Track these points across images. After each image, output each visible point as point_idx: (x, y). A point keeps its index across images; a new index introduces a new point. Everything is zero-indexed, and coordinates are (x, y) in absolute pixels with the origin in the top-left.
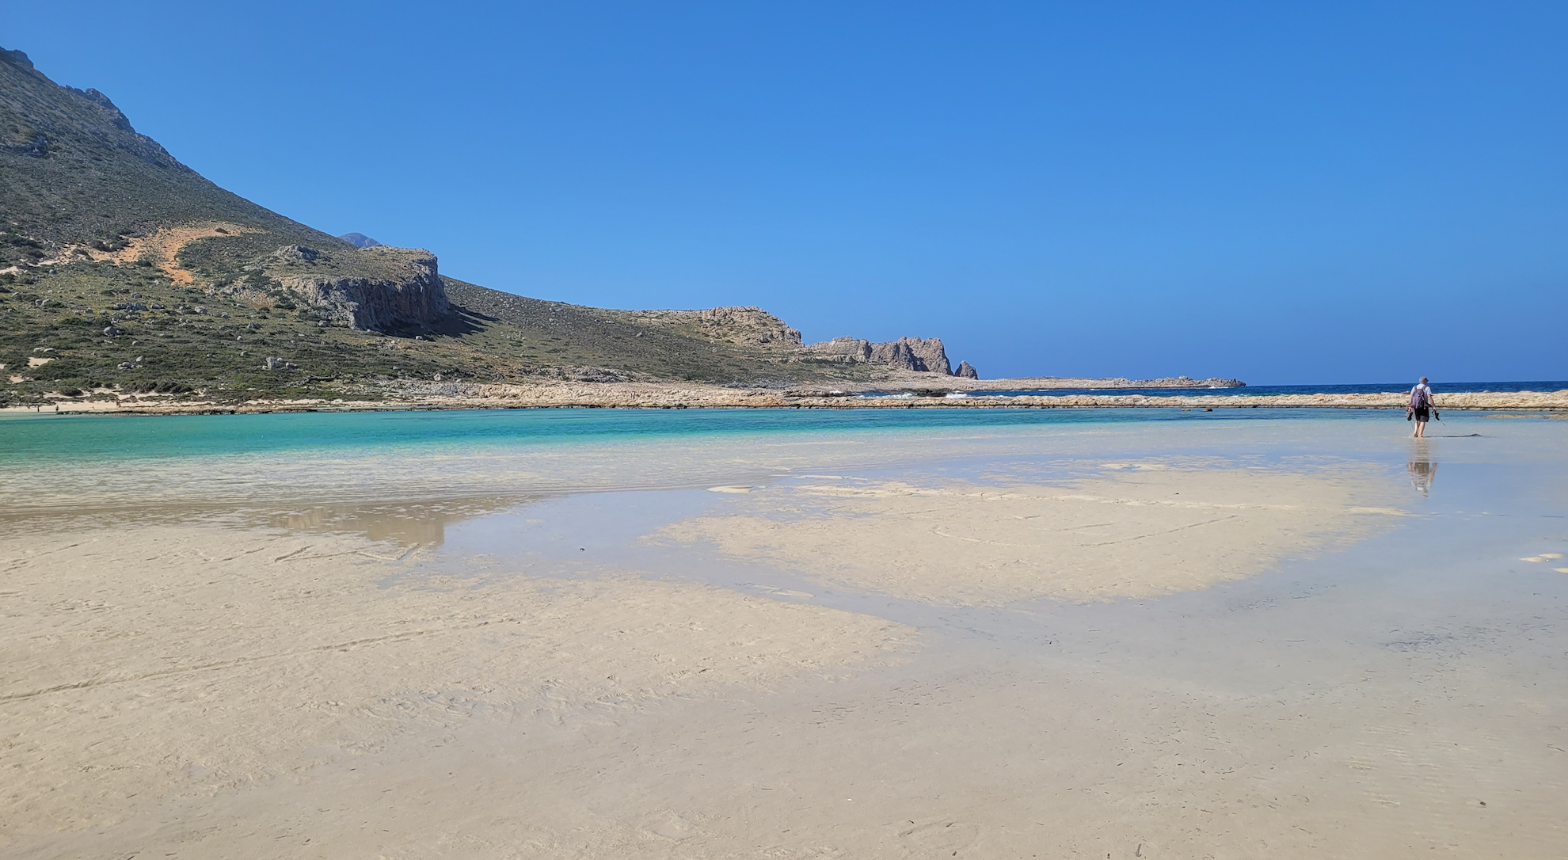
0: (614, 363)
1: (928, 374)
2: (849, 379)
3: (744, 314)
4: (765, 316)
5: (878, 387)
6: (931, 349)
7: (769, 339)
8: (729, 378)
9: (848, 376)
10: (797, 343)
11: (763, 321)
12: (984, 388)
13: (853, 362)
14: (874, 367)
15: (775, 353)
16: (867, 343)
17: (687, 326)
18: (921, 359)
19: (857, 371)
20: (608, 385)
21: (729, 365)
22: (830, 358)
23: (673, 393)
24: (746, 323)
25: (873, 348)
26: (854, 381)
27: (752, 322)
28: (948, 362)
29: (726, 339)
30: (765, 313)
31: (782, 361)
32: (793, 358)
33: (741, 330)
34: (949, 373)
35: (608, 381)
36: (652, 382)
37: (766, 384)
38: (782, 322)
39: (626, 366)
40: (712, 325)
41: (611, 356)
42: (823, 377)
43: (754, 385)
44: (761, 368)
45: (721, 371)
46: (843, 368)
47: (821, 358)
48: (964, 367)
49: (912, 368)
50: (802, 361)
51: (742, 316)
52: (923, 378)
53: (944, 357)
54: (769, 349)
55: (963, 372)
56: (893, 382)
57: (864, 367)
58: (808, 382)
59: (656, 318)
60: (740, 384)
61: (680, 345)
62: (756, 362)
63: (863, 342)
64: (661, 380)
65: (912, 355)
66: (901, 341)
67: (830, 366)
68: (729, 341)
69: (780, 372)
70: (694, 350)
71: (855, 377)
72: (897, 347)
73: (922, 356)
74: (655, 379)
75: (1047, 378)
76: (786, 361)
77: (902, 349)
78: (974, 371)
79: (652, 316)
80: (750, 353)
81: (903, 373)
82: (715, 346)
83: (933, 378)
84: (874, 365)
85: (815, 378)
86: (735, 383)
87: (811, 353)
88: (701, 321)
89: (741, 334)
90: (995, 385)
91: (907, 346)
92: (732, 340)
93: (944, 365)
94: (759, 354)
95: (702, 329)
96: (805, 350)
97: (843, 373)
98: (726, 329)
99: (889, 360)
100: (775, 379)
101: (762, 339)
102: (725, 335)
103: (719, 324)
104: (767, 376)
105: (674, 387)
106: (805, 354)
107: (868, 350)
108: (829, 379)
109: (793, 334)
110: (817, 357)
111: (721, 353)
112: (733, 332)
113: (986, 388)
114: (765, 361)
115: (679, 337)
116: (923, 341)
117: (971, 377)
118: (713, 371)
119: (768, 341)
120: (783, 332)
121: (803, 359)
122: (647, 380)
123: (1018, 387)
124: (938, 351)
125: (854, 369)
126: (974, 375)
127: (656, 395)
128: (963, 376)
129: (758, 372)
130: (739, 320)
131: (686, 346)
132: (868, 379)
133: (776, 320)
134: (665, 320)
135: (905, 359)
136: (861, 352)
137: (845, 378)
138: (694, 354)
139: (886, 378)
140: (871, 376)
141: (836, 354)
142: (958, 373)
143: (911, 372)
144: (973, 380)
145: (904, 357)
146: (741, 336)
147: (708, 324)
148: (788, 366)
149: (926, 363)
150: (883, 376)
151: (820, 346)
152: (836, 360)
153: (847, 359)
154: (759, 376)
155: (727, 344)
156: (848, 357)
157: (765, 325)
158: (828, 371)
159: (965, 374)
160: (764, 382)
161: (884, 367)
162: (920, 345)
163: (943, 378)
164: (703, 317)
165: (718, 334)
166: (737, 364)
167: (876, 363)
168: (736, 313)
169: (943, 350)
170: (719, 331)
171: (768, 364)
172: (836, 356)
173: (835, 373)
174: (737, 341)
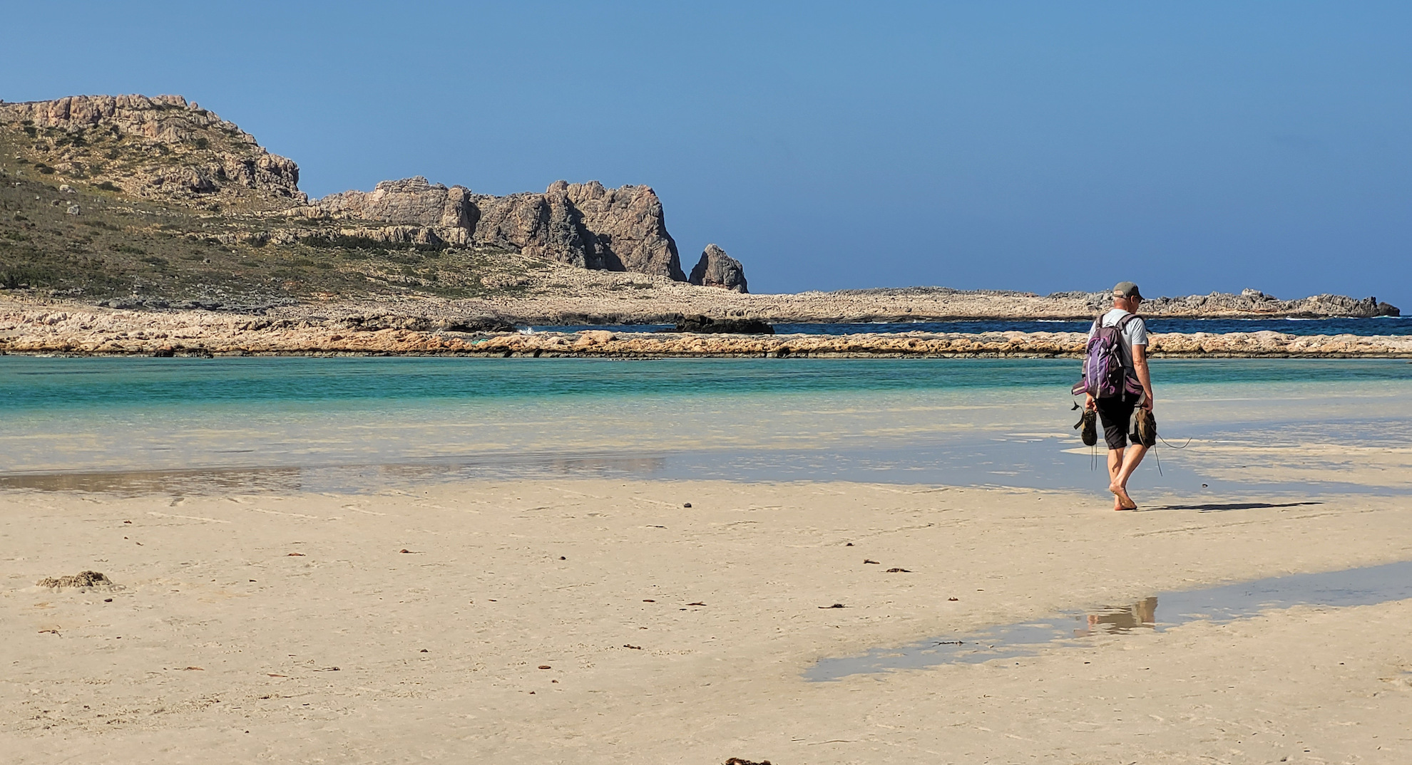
1: (626, 277)
2: (428, 289)
3: (148, 115)
4: (203, 121)
5: (501, 310)
6: (630, 214)
7: (215, 182)
8: (118, 283)
9: (423, 282)
10: (286, 193)
11: (199, 134)
12: (769, 314)
13: (435, 244)
14: (489, 258)
15: (232, 219)
16: (467, 196)
18: (605, 239)
19: (447, 268)
21: (115, 248)
22: (375, 234)
24: (151, 138)
25: (481, 207)
26: (440, 292)
27: (169, 136)
28: (672, 247)
29: (100, 179)
30: (204, 113)
31: (252, 241)
32: (281, 234)
33: (140, 155)
34: (676, 274)
37: (216, 301)
38: (248, 139)
40: (60, 143)
42: (360, 283)
43: (185, 302)
44: (198, 256)
45: (98, 264)
46: (409, 261)
47: (351, 233)
48: (713, 260)
49: (583, 262)
50: (305, 241)
51: (143, 122)
52: (616, 287)
53: (663, 233)
54: (215, 208)
55: (711, 272)
56: (540, 298)
57: (462, 259)
58: (322, 296)
60: (150, 300)
62: (186, 242)
63: (455, 194)
65: (581, 229)
66: (550, 190)
67: (377, 254)
68: (107, 186)
69: (251, 270)
70: (19, 207)
71: (443, 283)
72: (544, 208)
73: (606, 230)
75: (926, 291)
76: (263, 242)
77: (557, 214)
78: (739, 272)
80: (167, 219)
81: (565, 273)
82: (74, 197)
83: (640, 287)
84: (491, 253)
85: (340, 286)
86: (134, 297)
87: (327, 219)
88: (32, 131)
89: (139, 169)
90: (796, 307)
91: (569, 205)
92: (116, 184)
93: (662, 255)
94: (192, 221)
95: (35, 154)
96: (310, 212)
97: (410, 273)
98: (98, 155)
99: (522, 240)
100: (238, 285)
101: (195, 181)
102: (97, 170)
103: (79, 141)
104: (217, 279)
106: (313, 222)
107: (469, 213)
108: (375, 287)
109: (275, 170)
110: (344, 232)
111: (90, 219)
112: (119, 162)
113: (775, 313)
114: (209, 242)
116: (609, 193)
117: (731, 286)
118: (75, 263)
119: (210, 188)
120: (250, 165)
121: (306, 235)
123: (853, 313)
124: (648, 220)
125: (438, 263)
126: (738, 281)
128: (709, 283)
129: (195, 268)
130: (133, 130)
132: (476, 288)
133: (233, 133)
135: (565, 237)
136: (449, 218)
137: (415, 285)
138: (18, 218)
139: (523, 286)
140: (484, 281)
141: (391, 223)
142: (698, 277)
143: (578, 274)
144: (734, 294)
145: (562, 233)
146: (140, 174)
147: (50, 141)
148: (267, 253)
149: (618, 249)
150: (514, 282)
151: (344, 202)
152: (393, 240)
153: (421, 238)
154: (197, 279)
155: (103, 193)
156: (423, 232)
157: (202, 144)
158: (372, 267)
159: (715, 278)
160: (211, 293)
161: (514, 256)
162: (601, 203)
163: (665, 288)
164: (37, 121)
165: (77, 165)
166: (135, 245)
167: (493, 248)
168: (125, 112)
169: (660, 215)
170: (81, 159)
171: (216, 247)
172: (391, 229)
173: (391, 272)
174: (130, 186)
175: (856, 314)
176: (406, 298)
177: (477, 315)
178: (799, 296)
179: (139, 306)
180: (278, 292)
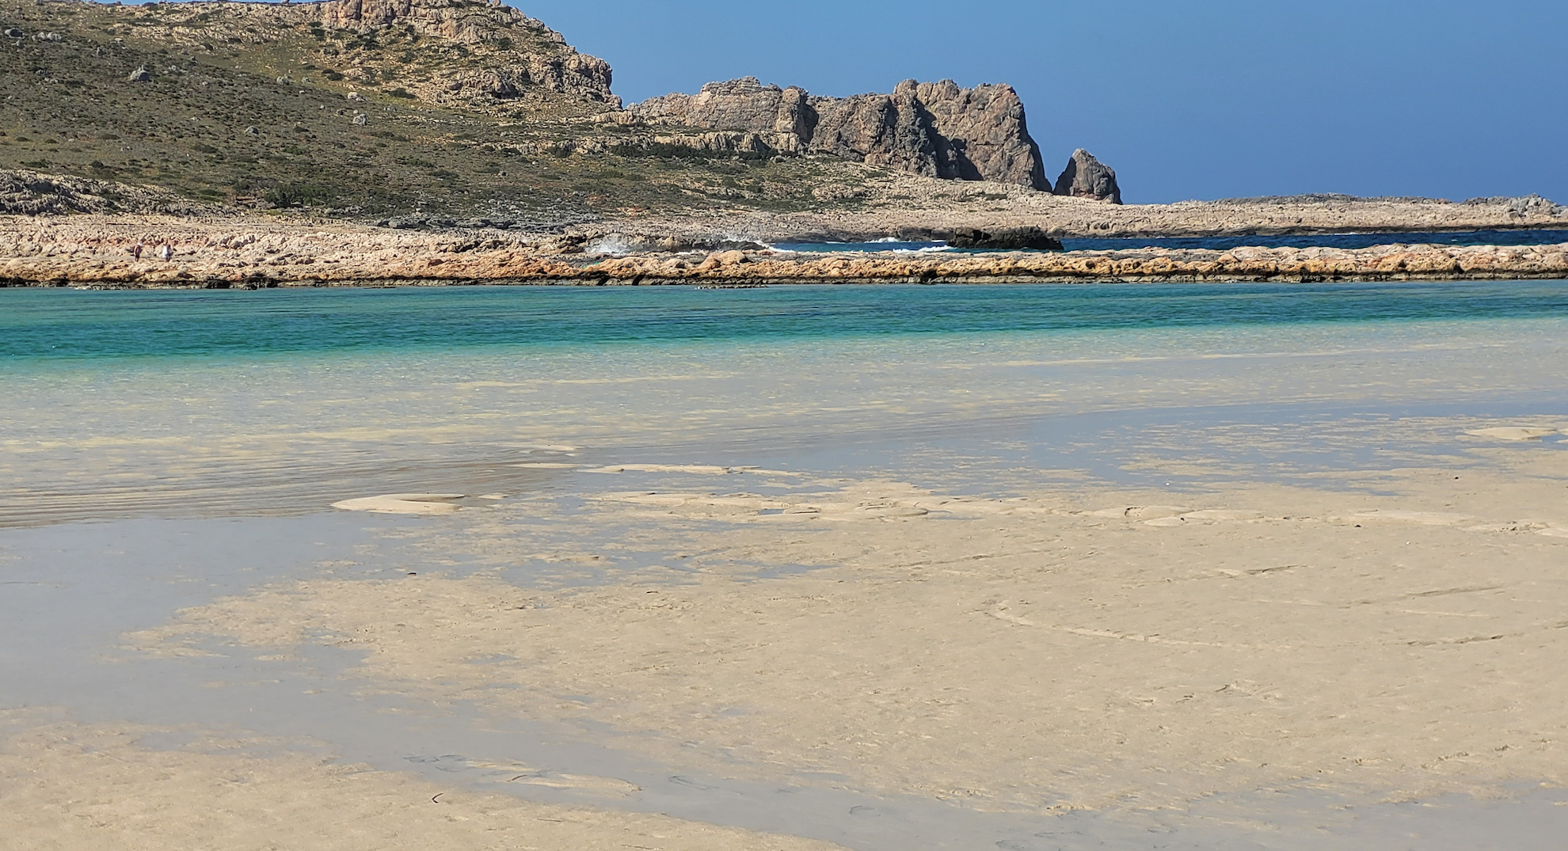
0: (62, 158)
1: (976, 186)
2: (751, 203)
3: (446, 14)
4: (506, 18)
5: (834, 225)
6: (988, 115)
7: (519, 86)
8: (400, 199)
9: (747, 194)
10: (598, 97)
11: (502, 33)
12: (1138, 227)
13: (762, 152)
14: (822, 167)
15: (535, 127)
16: (804, 98)
17: (280, 49)
18: (959, 145)
19: (775, 178)
20: (46, 221)
21: (403, 162)
22: (694, 142)
23: (238, 246)
24: (449, 39)
25: (820, 111)
26: (763, 206)
27: (468, 36)
28: (1035, 152)
29: (393, 85)
30: (507, 10)
31: (555, 151)
32: (589, 143)
33: (437, 57)
34: (1039, 183)
35: (47, 209)
36: (176, 213)
37: (509, 218)
38: (555, 38)
39: (97, 165)
40: (351, 46)
41: (55, 136)
42: (674, 197)
43: (474, 220)
44: (493, 168)
45: (380, 179)
46: (732, 171)
47: (668, 140)
48: (1081, 166)
49: (934, 170)
50: (615, 150)
51: (441, 22)
52: (965, 198)
53: (1024, 137)
54: (518, 116)
55: (1079, 180)
56: (877, 211)
57: (791, 168)
58: (630, 212)
59: (188, 24)
60: (435, 218)
61: (257, 106)
62: (482, 153)
63: (790, 96)
64: (201, 207)
65: (932, 133)
66: (899, 90)
67: (696, 164)
68: (400, 93)
69: (552, 184)
70: (300, 117)
71: (769, 195)
72: (890, 110)
73: (960, 134)
74: (183, 203)
75: (1321, 199)
76: (567, 151)
77: (905, 116)
78: (1111, 180)
79: (174, 18)
80: (462, 128)
81: (908, 183)
82: (362, 105)
83: (992, 197)
84: (824, 160)
85: (651, 200)
86: (417, 215)
87: (641, 125)
88: (320, 34)
89: (436, 74)
90: (1169, 218)
91: (917, 105)
92: (409, 91)
93: (1024, 161)
94: (489, 130)
95: (322, 59)
96: (621, 118)
97: (731, 185)
98: (391, 58)
99: (865, 146)
100: (534, 201)
101: (496, 85)
102: (390, 75)
103: (371, 44)
104: (512, 194)
105: (240, 228)
106: (624, 129)
107: (806, 117)
108: (691, 201)
109: (586, 71)
110: (658, 139)
111: (378, 129)
112: (413, 66)
113: (1145, 226)
114: (507, 152)
115: (257, 80)
116: (964, 93)
117: (1102, 196)
118: (355, 179)
119: (514, 93)
120: (558, 67)
121: (615, 143)
122: (162, 206)
123: (1233, 223)
124: (1007, 124)
125: (765, 173)
126: (1110, 189)
127: (187, 248)
128: (1077, 192)
129: (489, 182)
130: (430, 31)
131: (275, 109)
132: (806, 201)
133: (540, 31)
134: (215, 31)
135: (913, 143)
136: (784, 122)
137: (738, 198)
138: (298, 130)
139: (859, 197)
140: (816, 192)
141: (712, 129)
142: (1064, 186)
143: (926, 184)
144: (1107, 204)
145: (910, 137)
146: (436, 79)
147: (339, 44)
148: (572, 164)
149: (974, 156)
150: (849, 193)
151: (667, 107)
152: (713, 147)
153: (745, 144)
154: (489, 194)
155: (395, 101)
156: (747, 139)
157: (505, 44)
158: (689, 179)
159: (1084, 187)
160: (504, 210)
161: (851, 165)
162: (955, 104)
163: (1022, 198)
164: (326, 23)
165: (368, 71)
166: (424, 158)
167: (828, 156)
168: (421, 11)
169: (1022, 117)
170: (372, 64)
171: (514, 159)
172: (711, 135)
173: (711, 184)
174: (425, 93)
175: (1237, 226)
176: (724, 212)
177: (805, 230)
178: (1175, 206)
179: (422, 225)
180: (580, 207)
